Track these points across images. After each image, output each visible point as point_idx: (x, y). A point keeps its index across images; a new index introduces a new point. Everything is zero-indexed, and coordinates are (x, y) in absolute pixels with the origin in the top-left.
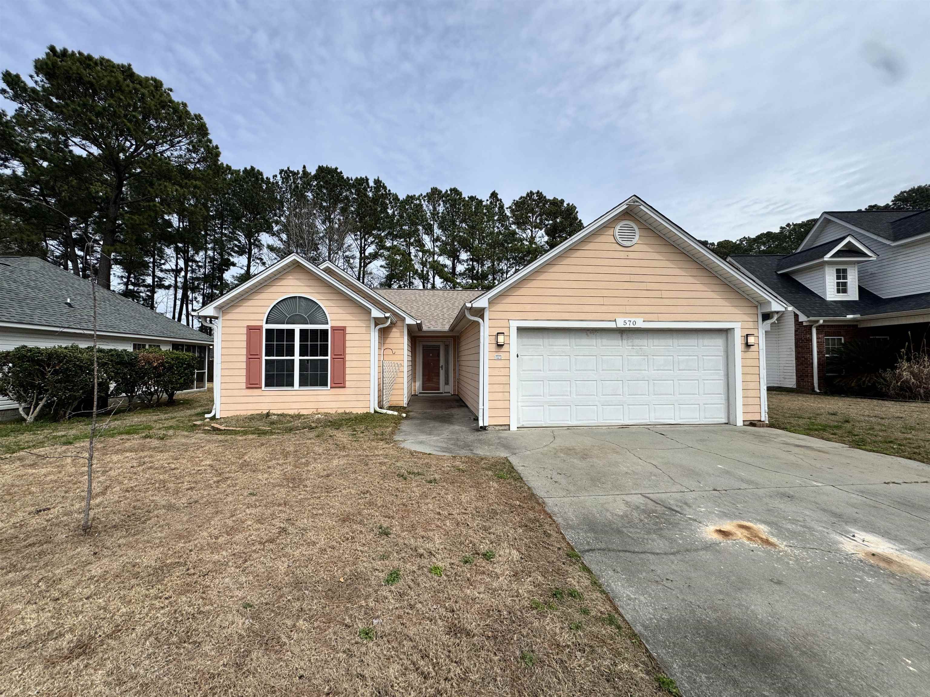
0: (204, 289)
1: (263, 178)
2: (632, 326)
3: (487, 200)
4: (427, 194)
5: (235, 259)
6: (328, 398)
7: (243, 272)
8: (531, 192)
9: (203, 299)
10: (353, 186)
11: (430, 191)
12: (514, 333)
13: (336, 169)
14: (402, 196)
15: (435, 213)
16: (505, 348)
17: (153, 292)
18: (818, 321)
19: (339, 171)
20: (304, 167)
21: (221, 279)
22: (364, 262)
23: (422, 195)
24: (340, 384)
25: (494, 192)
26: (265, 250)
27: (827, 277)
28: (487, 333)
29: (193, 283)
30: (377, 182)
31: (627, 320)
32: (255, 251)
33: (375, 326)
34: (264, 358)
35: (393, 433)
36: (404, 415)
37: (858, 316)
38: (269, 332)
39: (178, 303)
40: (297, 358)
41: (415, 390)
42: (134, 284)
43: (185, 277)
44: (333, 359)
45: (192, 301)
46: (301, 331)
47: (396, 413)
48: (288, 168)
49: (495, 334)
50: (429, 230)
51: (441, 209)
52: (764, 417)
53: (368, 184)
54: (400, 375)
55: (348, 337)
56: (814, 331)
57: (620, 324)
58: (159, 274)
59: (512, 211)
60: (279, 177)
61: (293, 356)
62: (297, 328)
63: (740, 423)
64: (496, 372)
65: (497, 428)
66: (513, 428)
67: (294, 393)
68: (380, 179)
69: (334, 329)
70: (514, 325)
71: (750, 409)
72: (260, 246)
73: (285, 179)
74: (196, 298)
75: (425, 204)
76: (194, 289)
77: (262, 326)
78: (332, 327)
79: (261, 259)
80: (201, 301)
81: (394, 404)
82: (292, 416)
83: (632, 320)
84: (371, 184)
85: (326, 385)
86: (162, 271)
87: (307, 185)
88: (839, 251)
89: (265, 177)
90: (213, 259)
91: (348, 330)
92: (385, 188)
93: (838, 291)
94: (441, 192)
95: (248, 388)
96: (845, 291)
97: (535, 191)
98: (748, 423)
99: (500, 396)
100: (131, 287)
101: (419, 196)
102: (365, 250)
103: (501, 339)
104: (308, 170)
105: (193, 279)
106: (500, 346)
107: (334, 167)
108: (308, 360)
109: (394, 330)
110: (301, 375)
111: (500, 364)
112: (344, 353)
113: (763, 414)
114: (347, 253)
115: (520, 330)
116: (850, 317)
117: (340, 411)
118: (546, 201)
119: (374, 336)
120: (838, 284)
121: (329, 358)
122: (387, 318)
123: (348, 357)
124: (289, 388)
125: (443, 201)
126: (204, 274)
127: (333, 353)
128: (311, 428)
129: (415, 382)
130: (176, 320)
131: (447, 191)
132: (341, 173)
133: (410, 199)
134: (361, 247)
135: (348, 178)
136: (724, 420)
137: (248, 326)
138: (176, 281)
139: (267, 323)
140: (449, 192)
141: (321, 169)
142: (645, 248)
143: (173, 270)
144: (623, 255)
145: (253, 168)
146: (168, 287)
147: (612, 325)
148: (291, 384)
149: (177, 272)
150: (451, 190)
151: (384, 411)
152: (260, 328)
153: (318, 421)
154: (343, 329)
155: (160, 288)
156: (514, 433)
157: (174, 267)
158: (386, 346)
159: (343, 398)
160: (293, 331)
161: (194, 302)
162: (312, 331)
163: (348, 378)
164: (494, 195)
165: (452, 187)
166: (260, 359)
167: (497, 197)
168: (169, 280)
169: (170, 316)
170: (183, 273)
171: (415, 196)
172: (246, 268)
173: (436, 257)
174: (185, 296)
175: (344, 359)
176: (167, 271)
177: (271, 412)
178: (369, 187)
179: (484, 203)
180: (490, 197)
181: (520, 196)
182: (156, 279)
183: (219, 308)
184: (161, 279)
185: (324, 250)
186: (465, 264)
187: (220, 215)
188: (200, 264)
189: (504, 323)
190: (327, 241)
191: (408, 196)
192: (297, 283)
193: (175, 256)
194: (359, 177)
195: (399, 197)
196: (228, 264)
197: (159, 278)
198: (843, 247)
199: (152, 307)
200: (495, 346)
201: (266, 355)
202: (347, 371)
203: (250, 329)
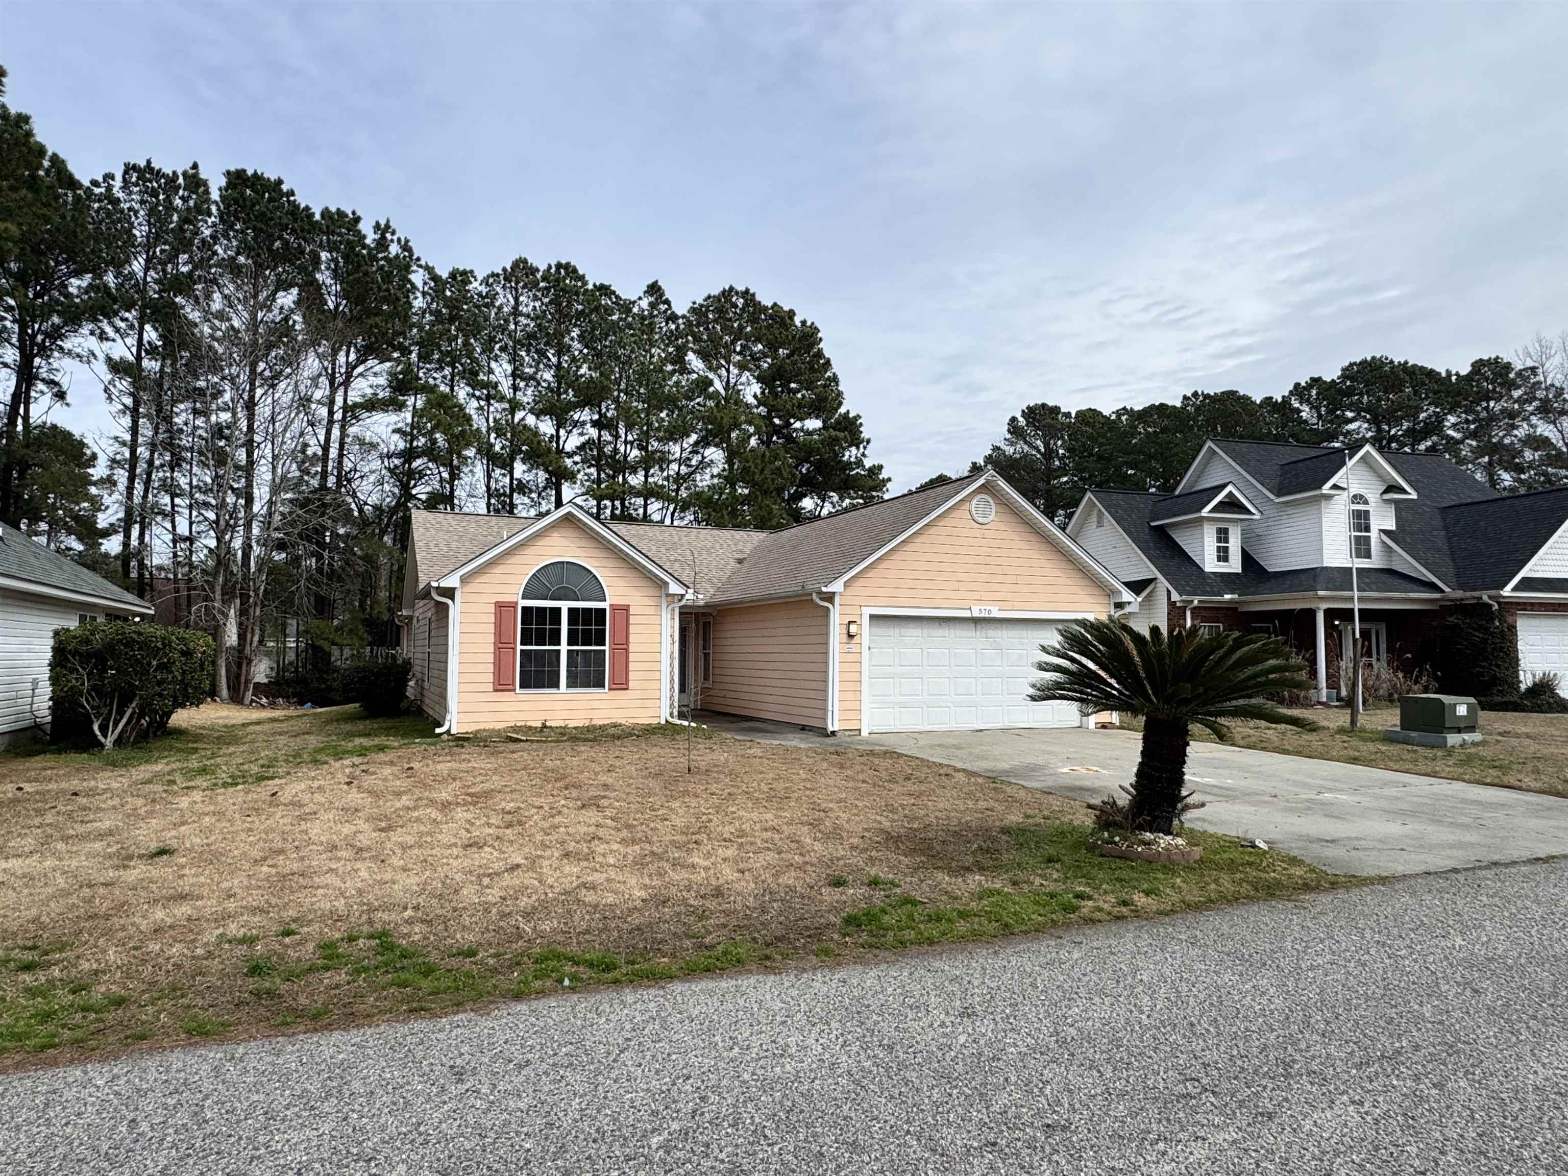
2: (987, 615)
3: (640, 300)
4: (506, 271)
6: (605, 704)
8: (731, 288)
11: (510, 263)
12: (866, 620)
13: (280, 182)
14: (444, 271)
15: (515, 313)
16: (856, 640)
18: (1192, 602)
20: (191, 164)
23: (490, 272)
24: (621, 684)
25: (656, 282)
27: (1206, 539)
28: (837, 622)
30: (384, 228)
31: (983, 608)
33: (668, 605)
37: (1236, 596)
38: (524, 609)
40: (564, 648)
44: (612, 650)
46: (570, 610)
47: (692, 724)
48: (147, 162)
49: (846, 622)
52: (1116, 719)
53: (357, 230)
55: (632, 620)
56: (1188, 614)
57: (976, 614)
61: (559, 644)
62: (565, 606)
63: (1092, 726)
64: (847, 667)
65: (847, 733)
66: (864, 733)
67: (560, 697)
68: (390, 223)
69: (614, 608)
70: (867, 612)
77: (516, 603)
78: (611, 605)
83: (988, 608)
84: (367, 230)
85: (604, 686)
88: (1221, 502)
91: (632, 611)
93: (1219, 560)
94: (537, 269)
95: (496, 690)
96: (1226, 559)
97: (738, 287)
98: (1100, 726)
101: (485, 275)
103: (852, 629)
104: (203, 174)
106: (851, 636)
107: (273, 178)
108: (577, 651)
110: (569, 672)
111: (850, 658)
112: (627, 643)
113: (1114, 716)
115: (872, 617)
116: (1227, 597)
117: (624, 722)
118: (761, 310)
119: (666, 618)
120: (1219, 548)
122: (685, 595)
123: (632, 648)
124: (554, 691)
127: (613, 643)
131: (550, 267)
132: (291, 193)
135: (307, 207)
136: (1078, 724)
137: (496, 603)
139: (523, 598)
140: (554, 271)
142: (1002, 527)
144: (977, 533)
147: (967, 614)
148: (556, 685)
150: (558, 266)
151: (676, 721)
152: (514, 605)
154: (626, 609)
156: (864, 739)
159: (624, 703)
160: (558, 610)
162: (584, 609)
163: (631, 676)
164: (656, 289)
165: (562, 261)
166: (514, 649)
167: (661, 295)
171: (475, 272)
173: (519, 413)
175: (627, 650)
178: (360, 236)
180: (647, 294)
189: (857, 610)
192: (565, 542)
194: (334, 210)
195: (437, 270)
198: (1226, 497)
200: (845, 636)
201: (522, 644)
202: (632, 666)
203: (500, 606)
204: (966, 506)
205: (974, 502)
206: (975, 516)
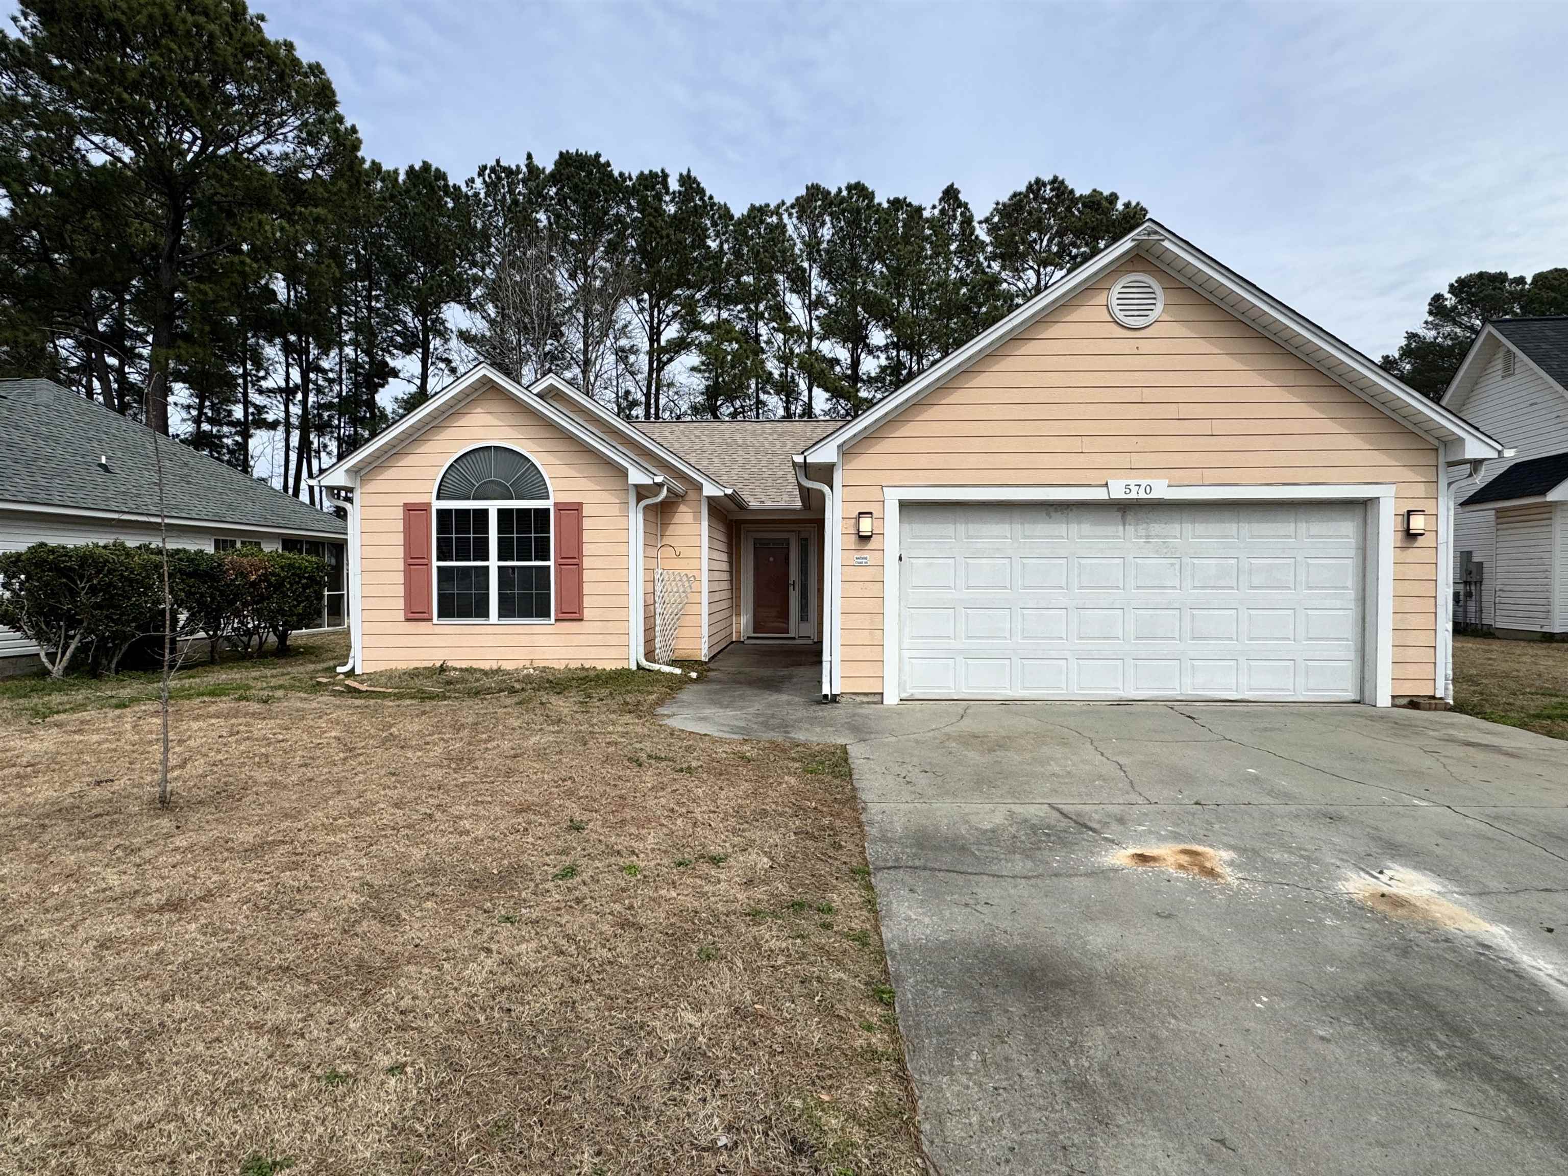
0: (339, 427)
1: (446, 186)
2: (1142, 495)
3: (934, 207)
4: (797, 199)
5: (398, 361)
6: (552, 640)
7: (413, 389)
8: (1038, 181)
9: (339, 446)
10: (633, 192)
11: (803, 192)
12: (892, 511)
13: (598, 156)
14: (739, 210)
15: (812, 245)
16: (873, 544)
17: (246, 436)
19: (602, 160)
20: (529, 156)
21: (371, 404)
22: (659, 360)
23: (783, 203)
24: (572, 613)
25: (952, 185)
26: (454, 343)
28: (838, 515)
29: (320, 416)
30: (687, 180)
31: (1132, 483)
32: (435, 343)
33: (638, 501)
34: (435, 564)
35: (660, 702)
36: (694, 675)
38: (441, 513)
39: (293, 456)
40: (493, 563)
41: (739, 632)
42: (211, 421)
43: (304, 402)
44: (559, 565)
45: (318, 452)
46: (501, 512)
47: (678, 671)
48: (498, 161)
49: (855, 514)
50: (800, 283)
51: (826, 232)
52: (1444, 689)
53: (666, 188)
54: (694, 598)
55: (586, 523)
57: (1117, 492)
58: (256, 398)
59: (993, 230)
60: (479, 183)
61: (487, 559)
62: (493, 507)
63: (1384, 700)
64: (856, 590)
65: (858, 699)
66: (891, 699)
67: (489, 629)
68: (693, 174)
69: (560, 507)
70: (893, 497)
71: (1411, 671)
72: (443, 334)
73: (492, 187)
74: (325, 446)
75: (790, 224)
76: (323, 428)
77: (429, 505)
78: (556, 504)
79: (448, 361)
80: (335, 451)
81: (681, 654)
82: (485, 673)
83: (1144, 483)
84: (674, 185)
85: (547, 615)
86: (261, 392)
87: (537, 198)
89: (451, 183)
90: (354, 366)
91: (586, 511)
92: (701, 192)
94: (829, 193)
95: (408, 620)
97: (1047, 178)
98: (1404, 701)
99: (863, 637)
100: (206, 427)
101: (778, 207)
102: (659, 334)
103: (866, 525)
104: (538, 162)
105: (320, 406)
106: (864, 539)
107: (592, 152)
108: (513, 568)
109: (682, 508)
110: (501, 596)
111: (865, 574)
112: (580, 555)
113: (1441, 683)
114: (623, 342)
115: (905, 506)
117: (573, 665)
118: (1074, 201)
119: (636, 520)
121: (551, 563)
122: (660, 485)
123: (586, 563)
124: (481, 621)
125: (831, 214)
126: (339, 395)
127: (559, 555)
128: (513, 691)
129: (738, 615)
130: (290, 491)
131: (840, 190)
132: (608, 164)
133: (757, 213)
134: (651, 327)
135: (621, 174)
136: (1351, 695)
137: (405, 505)
138: (287, 411)
139: (438, 497)
140: (845, 193)
141: (565, 159)
142: (1178, 330)
143: (280, 390)
144: (1127, 346)
145: (426, 166)
146: (273, 426)
147: (1100, 494)
148: (483, 612)
149: (288, 392)
150: (849, 188)
151: (656, 667)
152: (426, 508)
153: (528, 679)
154: (576, 509)
155: (259, 428)
156: (890, 709)
157: (283, 384)
158: (666, 541)
159: (576, 640)
160: (485, 512)
161: (323, 454)
162: (519, 511)
163: (587, 601)
164: (951, 194)
165: (853, 182)
166: (428, 565)
167: (956, 198)
168: (275, 413)
169: (277, 484)
170: (299, 396)
171: (767, 205)
172: (418, 382)
173: (815, 343)
174: (305, 444)
175: (579, 565)
176: (270, 391)
177: (449, 664)
178: (667, 193)
179: (926, 214)
180: (941, 200)
181: (1011, 193)
182: (251, 410)
183: (355, 472)
184: (260, 409)
185: (574, 337)
186: (883, 356)
187: (365, 271)
188: (331, 375)
189: (875, 494)
190: (580, 316)
191: (753, 208)
192: (493, 420)
193: (282, 359)
194: (646, 172)
195: (733, 211)
196: (386, 373)
197: (256, 406)
199: (245, 468)
200: (853, 538)
201: (439, 559)
202: (587, 589)
203: (409, 509)
204: (1101, 299)
205: (1117, 289)
206: (1120, 316)
